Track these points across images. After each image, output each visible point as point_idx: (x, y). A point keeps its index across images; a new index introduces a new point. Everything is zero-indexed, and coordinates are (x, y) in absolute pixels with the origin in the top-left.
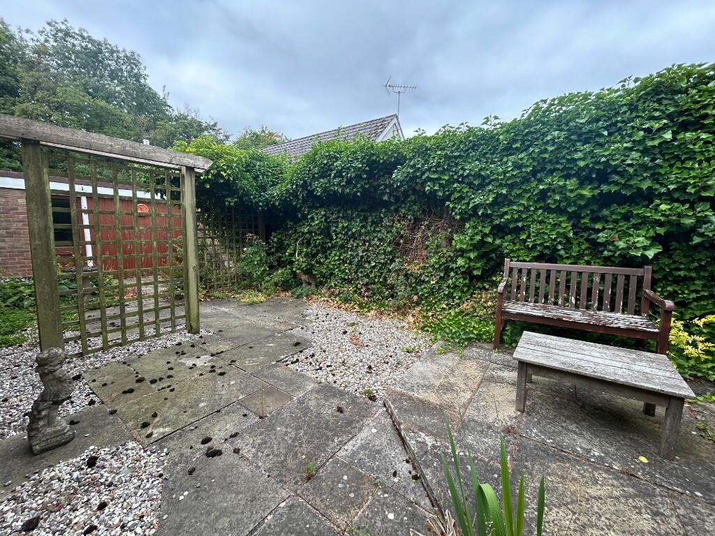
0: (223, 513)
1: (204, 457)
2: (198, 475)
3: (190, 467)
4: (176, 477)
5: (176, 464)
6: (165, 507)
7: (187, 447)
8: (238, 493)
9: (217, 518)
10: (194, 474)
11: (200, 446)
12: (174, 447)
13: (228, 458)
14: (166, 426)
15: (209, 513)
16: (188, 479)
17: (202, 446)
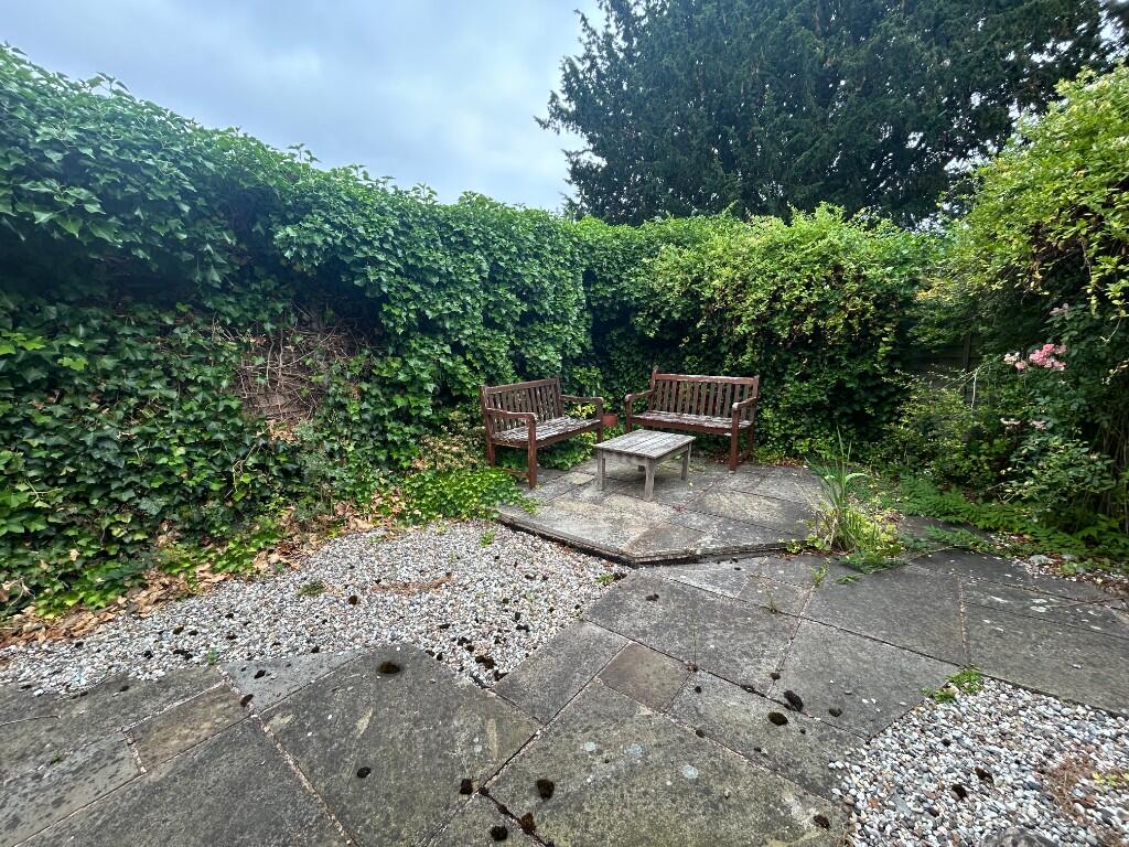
0: (856, 659)
1: (805, 710)
2: (836, 702)
3: (830, 719)
4: (856, 725)
5: (839, 737)
6: (895, 714)
7: (805, 740)
8: (830, 656)
9: (865, 662)
10: (837, 707)
11: (792, 724)
12: (815, 760)
13: (790, 682)
14: (783, 808)
15: (866, 671)
16: (849, 709)
17: (791, 720)
